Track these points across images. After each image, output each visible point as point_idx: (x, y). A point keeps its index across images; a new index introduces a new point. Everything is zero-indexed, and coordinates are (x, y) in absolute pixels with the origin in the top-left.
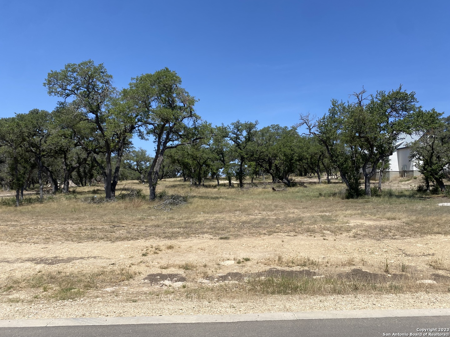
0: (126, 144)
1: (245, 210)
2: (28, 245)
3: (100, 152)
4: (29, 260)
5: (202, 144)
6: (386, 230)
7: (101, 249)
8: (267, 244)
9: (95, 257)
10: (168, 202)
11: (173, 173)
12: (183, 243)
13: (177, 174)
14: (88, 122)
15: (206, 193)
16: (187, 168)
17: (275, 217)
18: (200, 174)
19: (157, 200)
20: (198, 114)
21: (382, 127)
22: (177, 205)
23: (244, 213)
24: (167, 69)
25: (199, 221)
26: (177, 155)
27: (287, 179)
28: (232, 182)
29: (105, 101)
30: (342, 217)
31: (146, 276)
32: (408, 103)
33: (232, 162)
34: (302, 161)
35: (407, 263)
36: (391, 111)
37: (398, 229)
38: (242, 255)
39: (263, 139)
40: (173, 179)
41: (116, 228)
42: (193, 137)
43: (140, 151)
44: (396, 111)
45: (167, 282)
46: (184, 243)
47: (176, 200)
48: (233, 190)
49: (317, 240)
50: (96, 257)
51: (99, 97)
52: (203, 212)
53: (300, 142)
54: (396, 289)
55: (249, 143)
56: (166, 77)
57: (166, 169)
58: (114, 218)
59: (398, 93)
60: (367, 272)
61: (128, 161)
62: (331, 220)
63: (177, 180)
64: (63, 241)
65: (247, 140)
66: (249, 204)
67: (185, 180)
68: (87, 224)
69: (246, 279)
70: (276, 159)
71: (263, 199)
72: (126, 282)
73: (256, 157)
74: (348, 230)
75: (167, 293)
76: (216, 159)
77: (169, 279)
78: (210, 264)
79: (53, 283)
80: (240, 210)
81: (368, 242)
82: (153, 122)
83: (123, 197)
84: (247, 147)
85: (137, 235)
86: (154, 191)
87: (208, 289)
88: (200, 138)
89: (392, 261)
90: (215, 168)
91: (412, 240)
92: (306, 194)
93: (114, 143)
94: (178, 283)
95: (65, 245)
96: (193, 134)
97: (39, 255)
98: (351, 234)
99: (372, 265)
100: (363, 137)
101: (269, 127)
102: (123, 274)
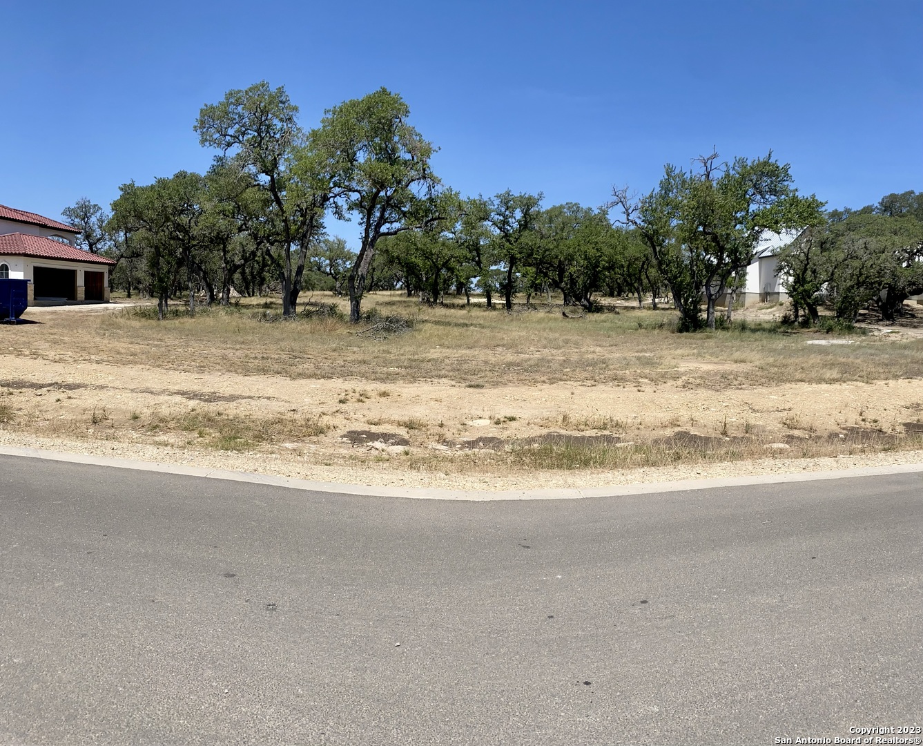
0: (315, 226)
1: (511, 346)
2: (177, 373)
3: (276, 241)
4: (178, 393)
5: (442, 231)
6: (729, 377)
7: (278, 387)
8: (547, 396)
9: (268, 398)
10: (380, 325)
11: (388, 282)
12: (405, 390)
13: (396, 284)
14: (259, 189)
15: (445, 316)
16: (413, 273)
17: (564, 358)
18: (436, 283)
19: (362, 322)
20: (435, 174)
21: (739, 219)
22: (395, 331)
23: (510, 350)
24: (384, 90)
25: (433, 359)
26: (397, 249)
27: (588, 300)
28: (494, 301)
29: (286, 153)
30: (669, 358)
31: (346, 433)
32: (780, 181)
33: (494, 268)
34: (613, 270)
35: (752, 422)
36: (754, 194)
37: (747, 376)
38: (502, 413)
39: (550, 227)
40: (388, 293)
41: (297, 360)
42: (427, 216)
43: (336, 241)
44: (760, 193)
45: (378, 444)
46: (407, 389)
47: (393, 326)
48: (494, 313)
49: (628, 391)
50: (270, 398)
51: (277, 147)
52: (440, 345)
53: (612, 236)
54: (734, 456)
55: (526, 233)
56: (382, 106)
57: (377, 275)
58: (296, 345)
59: (766, 163)
60: (696, 435)
61: (317, 259)
62: (653, 364)
63: (397, 294)
64: (224, 371)
65: (522, 228)
66: (520, 337)
67: (409, 295)
68: (257, 350)
69: (508, 448)
70: (571, 264)
71: (544, 330)
72: (314, 438)
73: (537, 258)
74: (676, 377)
75: (379, 460)
76: (466, 259)
77: (382, 440)
78: (449, 423)
79: (212, 427)
80: (504, 346)
81: (702, 393)
82: (359, 189)
83: (308, 315)
84: (523, 240)
85: (330, 372)
86: (357, 308)
87: (445, 459)
88: (439, 218)
89: (733, 420)
90: (463, 274)
91: (764, 390)
92: (618, 325)
93: (296, 225)
94: (396, 447)
95: (226, 377)
96: (426, 211)
97: (192, 387)
98: (680, 383)
99: (705, 426)
100: (709, 233)
101: (561, 207)
102: (309, 427)
